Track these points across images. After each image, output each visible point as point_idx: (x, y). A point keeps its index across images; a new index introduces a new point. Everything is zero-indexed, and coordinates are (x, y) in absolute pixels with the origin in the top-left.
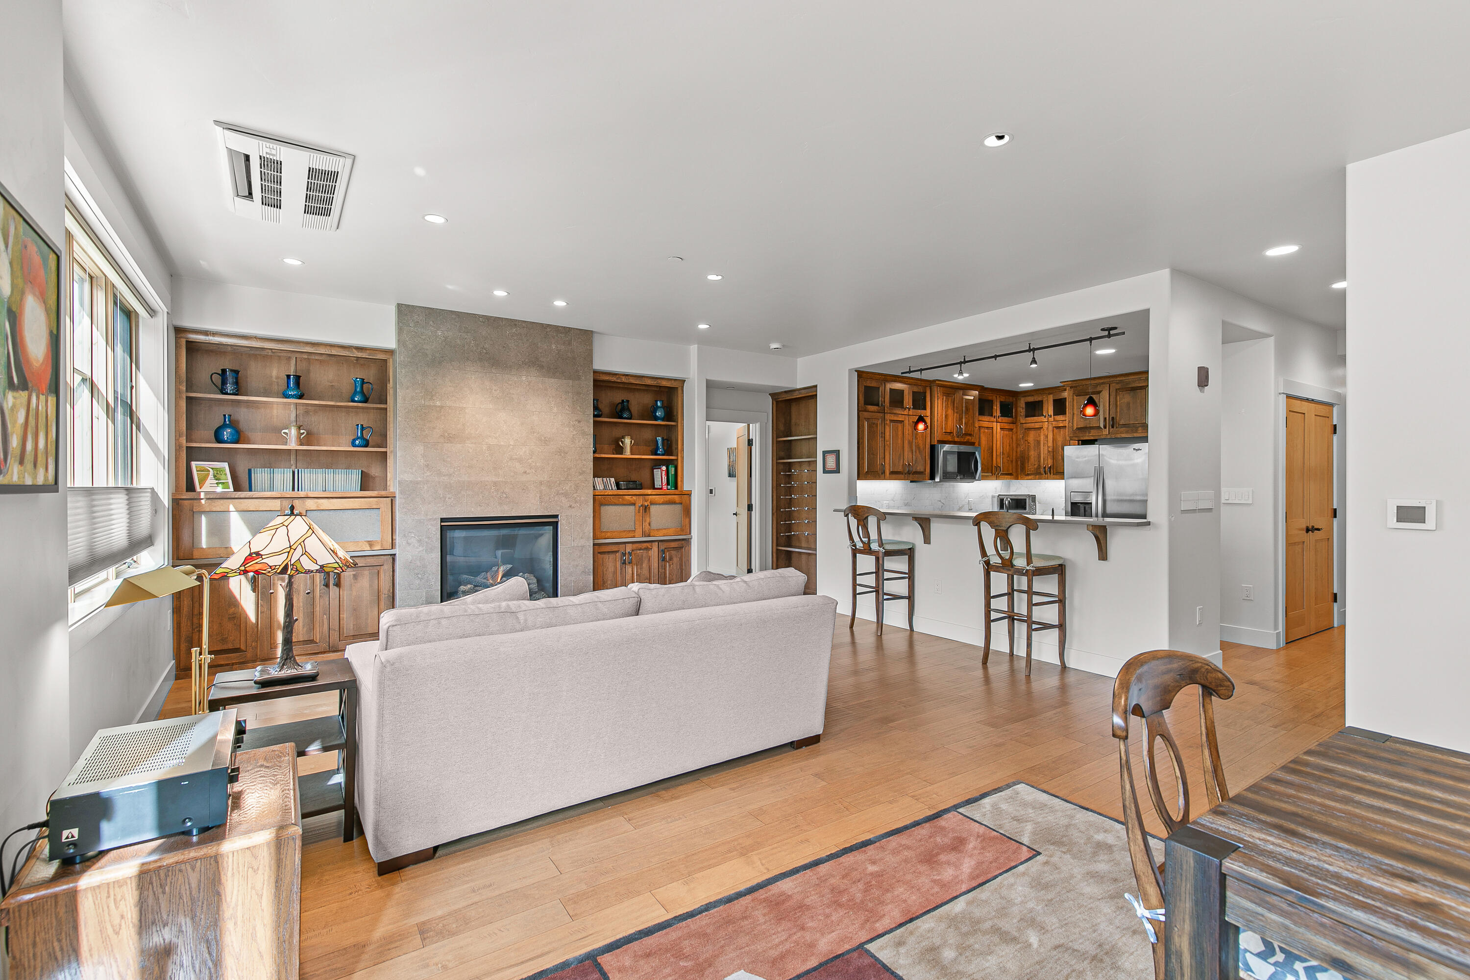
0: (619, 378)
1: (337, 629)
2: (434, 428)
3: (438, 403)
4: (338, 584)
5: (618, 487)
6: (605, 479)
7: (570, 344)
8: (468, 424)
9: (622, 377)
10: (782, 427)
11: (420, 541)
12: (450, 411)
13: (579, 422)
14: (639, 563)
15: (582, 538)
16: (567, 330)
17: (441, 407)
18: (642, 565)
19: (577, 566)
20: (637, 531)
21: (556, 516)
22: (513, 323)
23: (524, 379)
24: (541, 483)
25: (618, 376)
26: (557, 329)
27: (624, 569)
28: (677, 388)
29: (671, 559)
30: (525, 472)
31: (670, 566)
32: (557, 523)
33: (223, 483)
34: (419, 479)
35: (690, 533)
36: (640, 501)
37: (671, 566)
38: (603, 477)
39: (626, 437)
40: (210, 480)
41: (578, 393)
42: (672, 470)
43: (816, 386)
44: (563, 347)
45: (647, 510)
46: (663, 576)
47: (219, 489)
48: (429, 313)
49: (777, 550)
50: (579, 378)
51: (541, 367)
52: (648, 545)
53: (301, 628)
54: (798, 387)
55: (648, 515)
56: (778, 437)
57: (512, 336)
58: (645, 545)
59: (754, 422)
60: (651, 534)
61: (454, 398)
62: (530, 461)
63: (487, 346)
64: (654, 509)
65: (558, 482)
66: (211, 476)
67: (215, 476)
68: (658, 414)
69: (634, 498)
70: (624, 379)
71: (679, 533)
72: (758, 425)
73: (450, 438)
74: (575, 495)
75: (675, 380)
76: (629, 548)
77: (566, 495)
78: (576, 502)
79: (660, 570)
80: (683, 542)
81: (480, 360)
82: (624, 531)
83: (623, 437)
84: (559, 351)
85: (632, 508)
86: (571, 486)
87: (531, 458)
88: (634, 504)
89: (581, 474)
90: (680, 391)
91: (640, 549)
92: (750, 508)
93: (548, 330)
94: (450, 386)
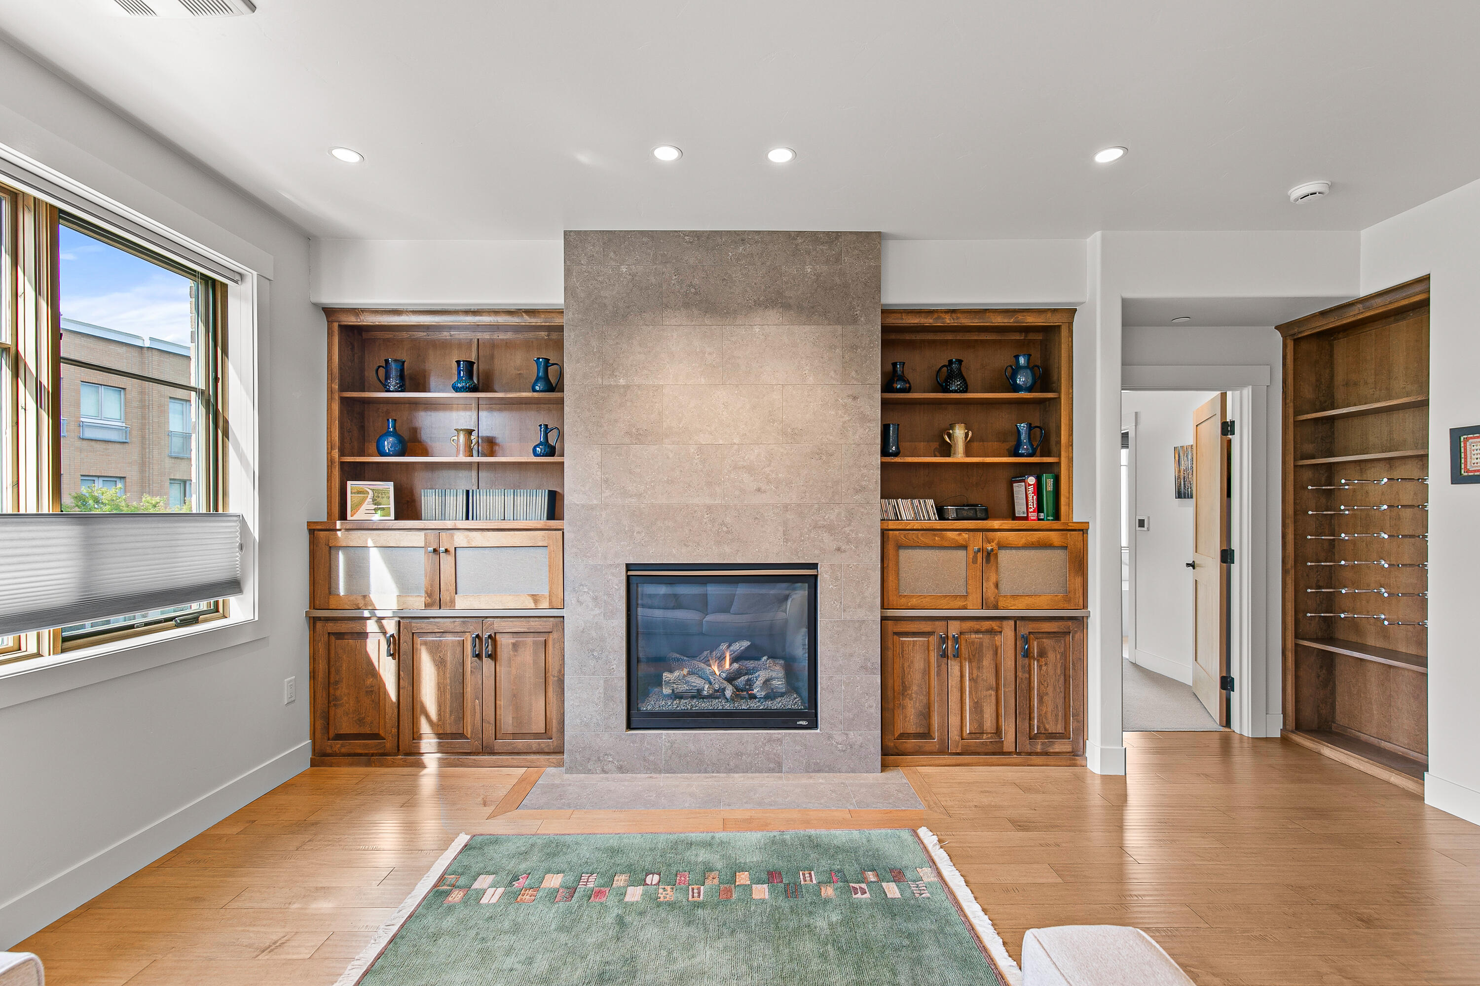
0: (939, 318)
1: (493, 722)
2: (616, 421)
3: (622, 382)
4: (493, 656)
5: (941, 514)
6: (916, 501)
7: (838, 260)
8: (667, 413)
9: (943, 315)
10: (1308, 392)
11: (595, 599)
12: (639, 393)
13: (855, 398)
14: (976, 657)
15: (860, 606)
16: (833, 237)
17: (627, 387)
18: (980, 661)
19: (851, 655)
20: (970, 598)
21: (814, 566)
22: (740, 237)
23: (757, 330)
24: (786, 508)
25: (936, 315)
26: (814, 237)
27: (944, 666)
28: (1059, 327)
29: (1042, 654)
30: (759, 490)
31: (1040, 667)
32: (816, 577)
33: (383, 509)
34: (595, 502)
35: (1085, 606)
36: (977, 542)
37: (1044, 668)
38: (913, 497)
39: (957, 426)
40: (368, 505)
41: (854, 348)
42: (1048, 483)
43: (1426, 279)
44: (825, 268)
45: (992, 558)
46: (1024, 686)
47: (377, 517)
48: (610, 240)
49: (1296, 645)
50: (855, 321)
51: (787, 307)
52: (994, 625)
53: (448, 715)
54: (1363, 293)
55: (994, 568)
56: (1297, 413)
57: (738, 260)
58: (986, 625)
59: (1238, 385)
60: (1000, 604)
61: (645, 372)
62: (767, 470)
63: (696, 281)
64: (1004, 557)
65: (816, 506)
66: (369, 500)
67: (374, 500)
68: (1021, 380)
69: (965, 535)
70: (948, 320)
71: (1061, 605)
72: (1247, 392)
73: (639, 436)
74: (847, 530)
75: (1054, 311)
76: (954, 629)
77: (830, 529)
78: (849, 542)
79: (1019, 674)
80: (1070, 623)
81: (686, 305)
82: (946, 596)
83: (952, 427)
84: (818, 276)
85: (962, 553)
86: (839, 514)
87: (769, 465)
88: (964, 547)
89: (857, 492)
90: (1064, 332)
91: (977, 632)
92: (1227, 556)
93: (800, 241)
94: (640, 353)
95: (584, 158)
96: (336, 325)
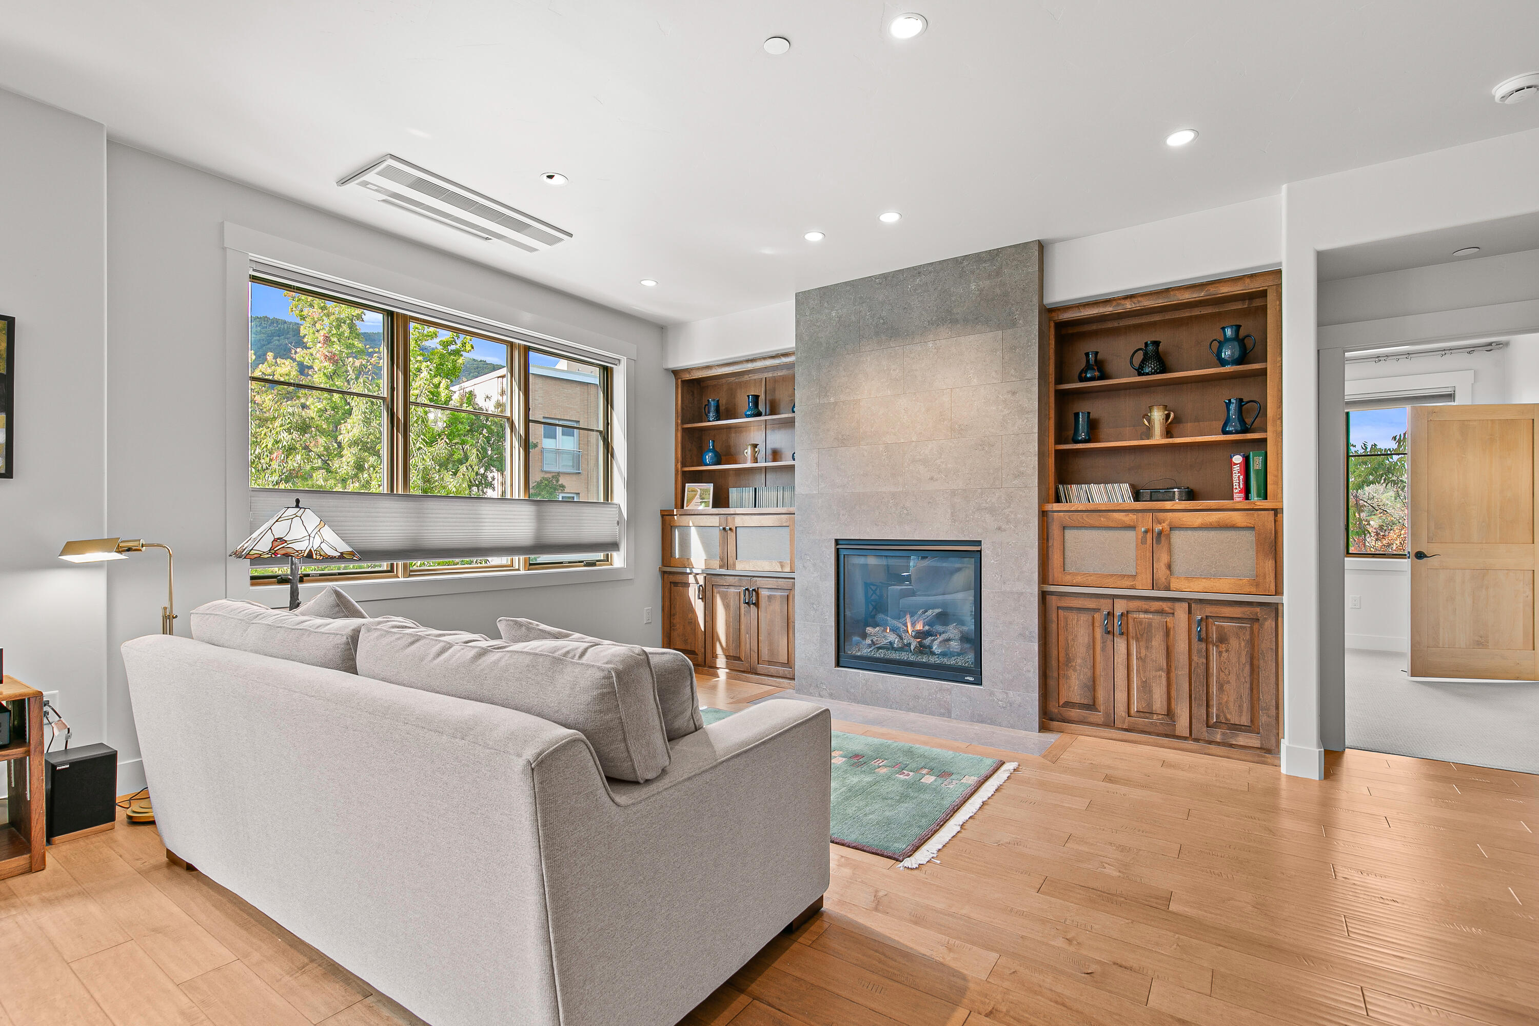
0: (1118, 305)
1: (757, 651)
2: (828, 430)
3: (832, 400)
4: (757, 604)
5: (1137, 496)
6: (1109, 486)
7: (998, 273)
8: (863, 420)
9: (1122, 302)
11: (814, 565)
12: (844, 407)
13: (1014, 393)
14: (1144, 635)
15: (1018, 579)
16: (994, 255)
17: (836, 403)
18: (1149, 640)
19: (1011, 623)
20: (1139, 577)
21: (979, 543)
22: (917, 271)
23: (931, 345)
24: (954, 493)
25: (1114, 303)
26: (977, 258)
27: (1110, 643)
28: (1265, 291)
29: (1222, 639)
30: (932, 479)
31: (1220, 653)
32: (980, 551)
33: (705, 502)
34: (815, 492)
35: (1279, 591)
36: (1146, 522)
37: (1225, 655)
38: (1106, 482)
39: (1155, 407)
40: (697, 499)
42: (1256, 463)
44: (988, 282)
45: (1163, 539)
46: (1201, 670)
47: (701, 507)
48: (825, 294)
51: (954, 322)
52: (1166, 606)
53: (731, 643)
55: (1165, 548)
57: (915, 290)
58: (1156, 605)
60: (1173, 586)
61: (848, 390)
62: (938, 461)
63: (884, 314)
64: (1178, 538)
65: (979, 491)
66: (698, 496)
67: (700, 496)
68: (1226, 353)
69: (1132, 516)
70: (1129, 305)
71: (1247, 590)
73: (843, 441)
74: (1007, 511)
75: (1252, 276)
76: (1120, 607)
77: (992, 511)
78: (1008, 522)
79: (1195, 658)
80: (1258, 609)
81: (877, 334)
82: (1112, 575)
83: (1150, 409)
84: (981, 291)
85: (1131, 534)
86: (1000, 497)
87: (940, 458)
88: (1132, 527)
89: (1016, 477)
90: (1271, 297)
91: (1146, 612)
93: (965, 263)
94: (844, 376)
95: (768, 251)
96: (680, 380)
